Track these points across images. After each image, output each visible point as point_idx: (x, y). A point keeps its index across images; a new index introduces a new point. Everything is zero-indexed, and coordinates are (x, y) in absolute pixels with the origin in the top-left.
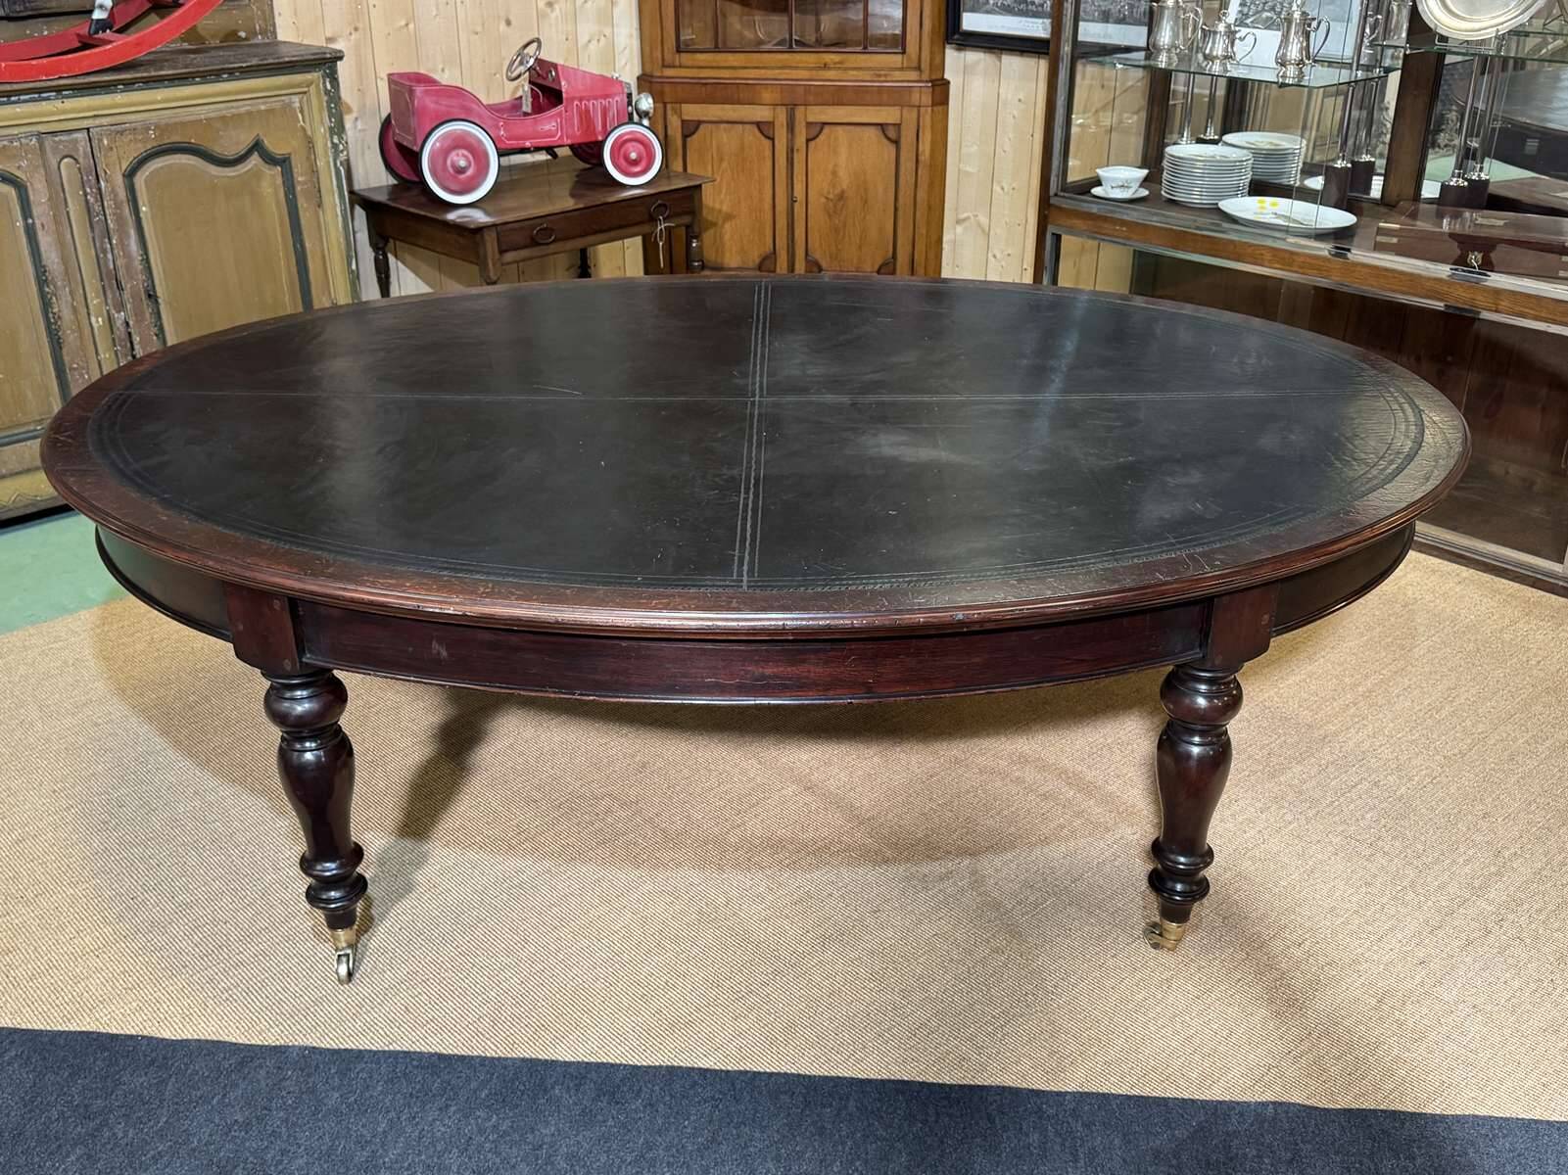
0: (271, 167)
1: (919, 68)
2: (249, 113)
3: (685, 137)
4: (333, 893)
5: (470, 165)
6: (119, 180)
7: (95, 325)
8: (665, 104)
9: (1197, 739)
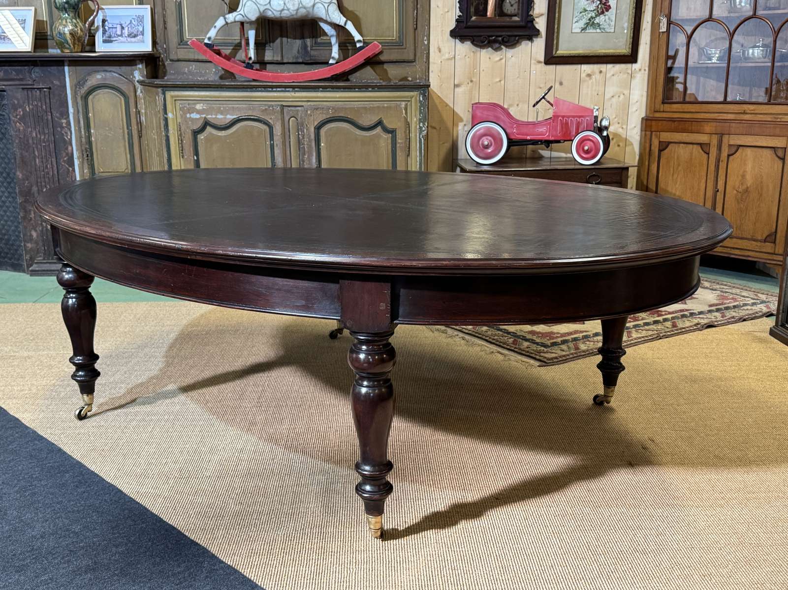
0: (386, 134)
2: (378, 107)
3: (660, 151)
5: (491, 145)
6: (312, 130)
8: (652, 132)
9: (365, 383)
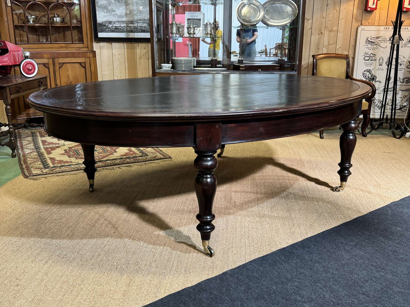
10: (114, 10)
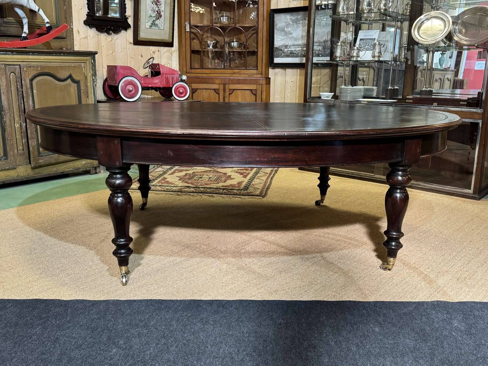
0: (74, 83)
1: (262, 74)
2: (69, 66)
3: (193, 93)
4: (122, 251)
5: (133, 90)
6: (28, 81)
7: (16, 126)
9: (398, 191)
10: (291, 32)
